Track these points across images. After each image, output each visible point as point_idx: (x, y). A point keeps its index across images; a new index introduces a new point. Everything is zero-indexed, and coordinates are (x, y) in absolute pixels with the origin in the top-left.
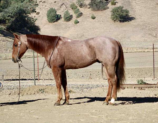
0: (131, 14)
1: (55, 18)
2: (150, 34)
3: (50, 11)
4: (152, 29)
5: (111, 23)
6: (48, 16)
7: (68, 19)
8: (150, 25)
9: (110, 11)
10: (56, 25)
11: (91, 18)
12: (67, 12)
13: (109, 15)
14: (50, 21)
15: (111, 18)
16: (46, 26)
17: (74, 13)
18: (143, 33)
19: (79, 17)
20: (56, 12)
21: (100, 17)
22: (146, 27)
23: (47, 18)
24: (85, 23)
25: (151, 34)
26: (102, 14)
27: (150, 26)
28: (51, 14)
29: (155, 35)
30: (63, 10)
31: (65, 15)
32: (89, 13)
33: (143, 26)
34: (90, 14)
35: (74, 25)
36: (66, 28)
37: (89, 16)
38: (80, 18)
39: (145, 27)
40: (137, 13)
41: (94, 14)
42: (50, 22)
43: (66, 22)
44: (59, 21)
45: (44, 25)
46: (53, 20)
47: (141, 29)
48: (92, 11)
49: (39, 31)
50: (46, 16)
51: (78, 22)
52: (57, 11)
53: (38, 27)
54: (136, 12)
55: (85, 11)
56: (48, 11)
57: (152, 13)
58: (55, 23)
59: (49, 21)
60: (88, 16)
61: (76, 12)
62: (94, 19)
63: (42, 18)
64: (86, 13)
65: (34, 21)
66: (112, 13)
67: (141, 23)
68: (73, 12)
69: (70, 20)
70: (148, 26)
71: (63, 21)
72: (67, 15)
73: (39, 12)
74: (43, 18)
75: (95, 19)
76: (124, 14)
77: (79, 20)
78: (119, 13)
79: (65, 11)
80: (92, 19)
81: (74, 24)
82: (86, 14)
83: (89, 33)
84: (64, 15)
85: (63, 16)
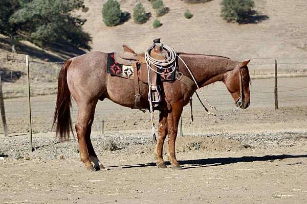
0: (258, 8)
1: (117, 18)
2: (293, 45)
3: (108, 5)
4: (297, 35)
5: (221, 25)
6: (105, 14)
7: (142, 18)
8: (293, 28)
9: (220, 2)
10: (119, 30)
11: (184, 17)
12: (139, 5)
13: (217, 10)
14: (109, 23)
15: (221, 16)
16: (101, 33)
17: (154, 8)
18: (282, 42)
19: (161, 16)
20: (118, 7)
21: (200, 14)
22: (286, 31)
23: (103, 17)
24: (174, 26)
25: (296, 45)
26: (204, 9)
27: (293, 30)
28: (109, 11)
29: (303, 46)
30: (133, 2)
31: (136, 12)
32: (180, 7)
33: (280, 29)
34: (183, 8)
35: (152, 29)
36: (139, 36)
37: (180, 14)
38: (163, 17)
39: (283, 31)
40: (269, 6)
41: (190, 9)
42: (108, 26)
43: (137, 25)
44: (126, 23)
45: (98, 31)
46: (114, 21)
47: (276, 35)
48: (186, 4)
49: (90, 42)
50: (101, 14)
51: (161, 25)
52: (121, 5)
53: (87, 35)
54: (267, 3)
55: (173, 4)
56: (104, 5)
57: (297, 6)
58: (119, 26)
59: (106, 23)
60: (178, 13)
61: (157, 6)
62: (189, 18)
63: (93, 18)
64: (175, 8)
65: (82, 23)
66: (223, 6)
67: (277, 24)
68: (151, 7)
69: (146, 22)
70: (290, 29)
71: (132, 23)
72: (140, 12)
73: (88, 7)
74: (96, 18)
75: (192, 18)
76: (246, 8)
77: (162, 20)
78: (235, 6)
79: (136, 4)
80: (186, 17)
81: (152, 27)
82: (174, 10)
83: (181, 44)
84: (134, 12)
85: (132, 13)
